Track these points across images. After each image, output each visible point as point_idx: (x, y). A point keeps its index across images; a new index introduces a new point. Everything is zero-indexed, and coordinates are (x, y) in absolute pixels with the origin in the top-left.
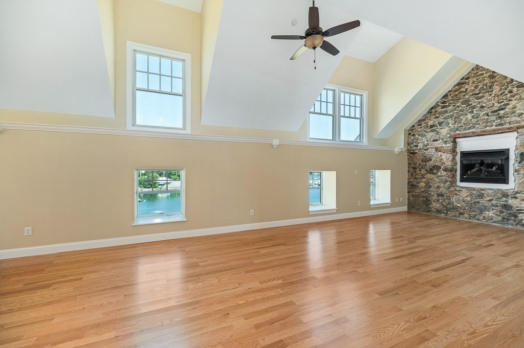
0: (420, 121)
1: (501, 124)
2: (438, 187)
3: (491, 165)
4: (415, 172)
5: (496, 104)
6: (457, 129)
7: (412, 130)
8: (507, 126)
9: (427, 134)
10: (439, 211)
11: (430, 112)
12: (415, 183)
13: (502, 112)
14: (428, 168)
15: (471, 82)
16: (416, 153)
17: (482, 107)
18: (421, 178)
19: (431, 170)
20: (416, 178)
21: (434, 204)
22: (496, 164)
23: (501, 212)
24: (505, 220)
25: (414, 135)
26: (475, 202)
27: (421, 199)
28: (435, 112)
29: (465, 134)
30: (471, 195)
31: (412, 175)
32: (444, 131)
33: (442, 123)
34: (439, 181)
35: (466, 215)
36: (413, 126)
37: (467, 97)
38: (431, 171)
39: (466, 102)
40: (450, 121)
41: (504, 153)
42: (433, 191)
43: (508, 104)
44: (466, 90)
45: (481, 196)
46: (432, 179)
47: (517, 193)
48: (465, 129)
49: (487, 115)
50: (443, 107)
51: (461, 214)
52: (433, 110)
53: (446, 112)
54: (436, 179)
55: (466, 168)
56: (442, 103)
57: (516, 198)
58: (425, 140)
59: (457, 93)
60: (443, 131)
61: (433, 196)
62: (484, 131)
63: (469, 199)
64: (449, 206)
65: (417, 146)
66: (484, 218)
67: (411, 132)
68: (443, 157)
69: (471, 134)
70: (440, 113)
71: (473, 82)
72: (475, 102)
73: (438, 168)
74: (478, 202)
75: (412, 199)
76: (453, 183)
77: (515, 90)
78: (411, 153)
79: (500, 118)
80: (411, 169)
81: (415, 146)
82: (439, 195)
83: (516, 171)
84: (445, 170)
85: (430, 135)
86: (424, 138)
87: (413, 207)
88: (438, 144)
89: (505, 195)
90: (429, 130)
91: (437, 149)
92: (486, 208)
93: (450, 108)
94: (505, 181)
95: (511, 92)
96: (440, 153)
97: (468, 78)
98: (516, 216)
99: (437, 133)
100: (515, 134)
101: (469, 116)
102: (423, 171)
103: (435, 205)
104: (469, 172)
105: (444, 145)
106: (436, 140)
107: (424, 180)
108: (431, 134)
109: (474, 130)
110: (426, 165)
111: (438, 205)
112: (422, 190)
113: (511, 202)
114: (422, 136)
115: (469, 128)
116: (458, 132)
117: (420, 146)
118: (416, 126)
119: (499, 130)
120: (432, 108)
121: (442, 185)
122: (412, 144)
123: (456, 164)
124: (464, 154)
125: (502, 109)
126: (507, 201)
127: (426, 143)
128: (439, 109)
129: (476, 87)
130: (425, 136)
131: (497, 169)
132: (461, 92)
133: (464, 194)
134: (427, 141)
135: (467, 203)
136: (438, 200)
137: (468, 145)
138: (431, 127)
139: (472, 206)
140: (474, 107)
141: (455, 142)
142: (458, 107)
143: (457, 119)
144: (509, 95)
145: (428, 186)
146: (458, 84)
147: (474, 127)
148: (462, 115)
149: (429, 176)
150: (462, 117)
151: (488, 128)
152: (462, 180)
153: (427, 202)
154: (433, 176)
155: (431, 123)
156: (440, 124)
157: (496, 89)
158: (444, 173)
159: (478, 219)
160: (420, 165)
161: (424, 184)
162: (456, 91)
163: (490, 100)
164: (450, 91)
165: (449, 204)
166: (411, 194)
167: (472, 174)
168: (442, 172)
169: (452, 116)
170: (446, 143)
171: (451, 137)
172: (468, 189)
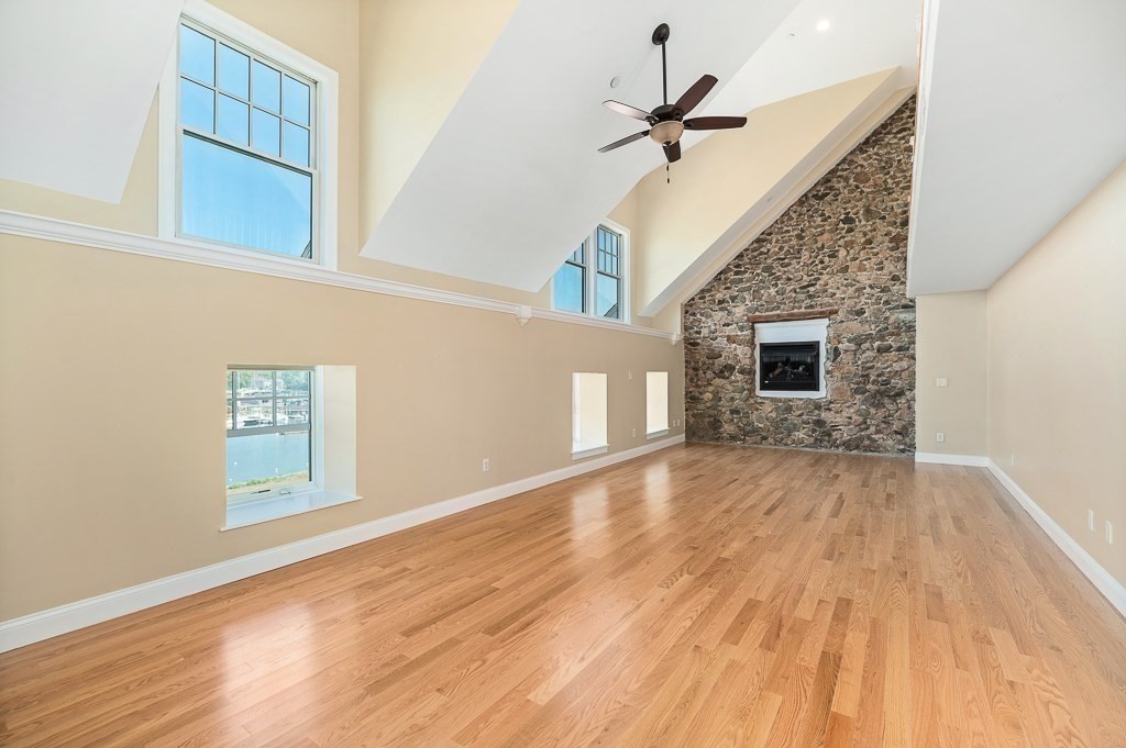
0: (703, 291)
1: (811, 307)
2: (732, 399)
3: (796, 365)
4: (697, 375)
5: (805, 277)
6: (757, 309)
7: (691, 305)
8: (818, 309)
9: (713, 313)
10: (733, 438)
11: (717, 278)
12: (697, 394)
13: (812, 289)
14: (717, 368)
15: (774, 240)
16: (698, 344)
17: (789, 279)
18: (705, 386)
19: (722, 372)
20: (698, 386)
21: (726, 426)
22: (804, 363)
23: (814, 431)
24: (818, 442)
25: (694, 314)
26: (782, 419)
27: (707, 420)
28: (726, 279)
29: (767, 316)
30: (777, 409)
31: (691, 380)
32: (739, 311)
33: (736, 297)
34: (730, 390)
35: (771, 440)
36: (693, 299)
37: (769, 261)
38: (720, 374)
39: (768, 269)
40: (746, 294)
41: (812, 347)
42: (725, 406)
43: (819, 279)
44: (769, 250)
45: (789, 409)
46: (722, 387)
47: (831, 402)
48: (767, 311)
49: (795, 292)
50: (737, 273)
51: (765, 438)
52: (723, 277)
53: (741, 281)
54: (730, 388)
55: (767, 368)
56: (737, 266)
57: (830, 410)
58: (713, 322)
59: (756, 254)
60: (737, 310)
61: (725, 413)
62: (792, 315)
63: (774, 415)
64: (748, 428)
65: (699, 333)
66: (794, 441)
67: (689, 308)
68: (739, 352)
69: (775, 318)
70: (732, 282)
71: (777, 241)
72: (779, 271)
73: (731, 368)
74: (786, 419)
75: (692, 420)
76: (752, 390)
77: (826, 259)
78: (691, 344)
79: (810, 297)
80: (691, 371)
81: (697, 332)
82: (732, 412)
83: (828, 372)
84: (742, 372)
85: (719, 316)
86: (709, 320)
87: (694, 434)
88: (732, 330)
89: (818, 407)
90: (717, 308)
91: (730, 339)
92: (796, 428)
93: (747, 275)
94: (815, 387)
95: (822, 262)
96: (734, 345)
97: (770, 234)
98: (830, 435)
99: (729, 313)
100: (826, 321)
101: (773, 291)
102: (710, 374)
103: (728, 428)
104: (771, 375)
105: (739, 333)
106: (728, 325)
107: (711, 388)
108: (720, 314)
109: (778, 312)
110: (713, 364)
111: (732, 428)
112: (708, 405)
113: (824, 415)
114: (707, 317)
115: (773, 309)
116: (757, 314)
117: (705, 332)
118: (697, 298)
119: (810, 314)
120: (721, 273)
121: (737, 395)
122: (692, 328)
123: (755, 362)
124: (765, 348)
125: (813, 285)
126: (820, 415)
127: (713, 327)
128: (731, 276)
129: (781, 249)
130: (711, 316)
131: (803, 370)
132: (762, 253)
133: (768, 407)
134: (715, 325)
135: (772, 421)
136: (732, 420)
137: (770, 333)
138: (720, 302)
139: (777, 425)
140: (778, 278)
141: (753, 328)
142: (758, 275)
143: (756, 295)
144: (820, 266)
145: (717, 397)
146: (758, 241)
147: (779, 308)
148: (763, 288)
149: (718, 381)
150: (762, 292)
151: (796, 311)
152: (763, 387)
153: (716, 424)
154: (724, 381)
155: (719, 296)
156: (733, 299)
157: (805, 255)
158: (740, 377)
159: (786, 445)
160: (704, 363)
161: (710, 396)
162: (754, 250)
163: (797, 271)
164: (746, 250)
165: (748, 424)
166: (690, 413)
167: (775, 378)
168: (736, 376)
169: (749, 288)
170: (742, 329)
171: (748, 320)
172: (772, 399)
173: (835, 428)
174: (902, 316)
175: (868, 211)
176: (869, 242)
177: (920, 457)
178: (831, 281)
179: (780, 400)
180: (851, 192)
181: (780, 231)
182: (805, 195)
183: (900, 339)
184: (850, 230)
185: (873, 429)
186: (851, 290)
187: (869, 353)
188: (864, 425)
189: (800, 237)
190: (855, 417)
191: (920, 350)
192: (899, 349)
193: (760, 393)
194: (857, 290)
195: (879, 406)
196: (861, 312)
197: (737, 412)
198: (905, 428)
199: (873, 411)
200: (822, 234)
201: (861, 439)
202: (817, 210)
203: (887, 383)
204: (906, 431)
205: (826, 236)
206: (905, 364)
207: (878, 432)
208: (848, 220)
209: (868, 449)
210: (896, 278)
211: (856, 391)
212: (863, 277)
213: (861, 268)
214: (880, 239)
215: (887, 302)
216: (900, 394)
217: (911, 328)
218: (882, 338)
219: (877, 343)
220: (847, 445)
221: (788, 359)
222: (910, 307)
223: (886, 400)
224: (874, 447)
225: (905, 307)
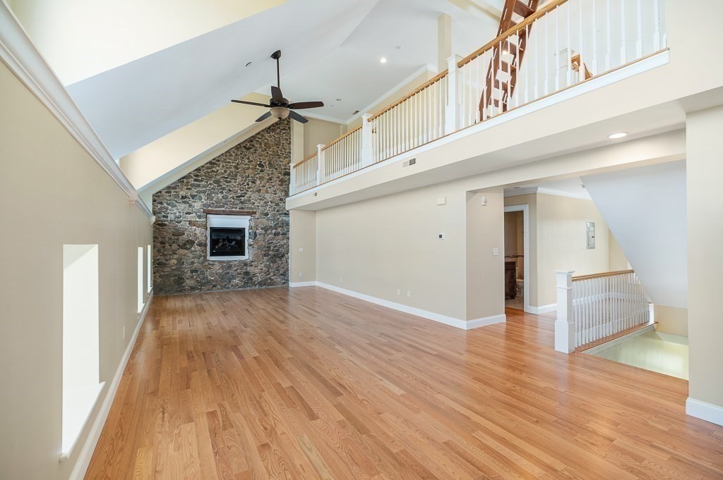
0: (168, 187)
1: (242, 208)
2: (193, 263)
3: (230, 241)
4: (164, 247)
5: (239, 191)
6: (210, 206)
7: (158, 196)
8: (246, 210)
9: (177, 204)
10: (193, 288)
11: (181, 180)
12: (164, 261)
13: (242, 198)
14: (181, 243)
15: (221, 165)
16: (166, 225)
17: (230, 191)
18: (170, 255)
19: (185, 245)
20: (164, 255)
21: (188, 281)
22: (234, 240)
23: (244, 278)
24: (246, 284)
25: (161, 203)
26: (226, 273)
27: (173, 278)
28: (188, 182)
29: (216, 211)
30: (222, 268)
31: (159, 251)
32: (197, 205)
33: (195, 196)
34: (191, 257)
35: (218, 287)
36: (160, 192)
37: (218, 177)
38: (183, 247)
39: (217, 182)
40: (202, 195)
41: (240, 231)
42: (187, 268)
43: (246, 193)
44: (218, 171)
45: (230, 267)
46: (185, 255)
47: (252, 262)
48: (216, 207)
49: (233, 199)
50: (196, 180)
51: (215, 286)
52: (185, 180)
53: (199, 186)
54: (191, 255)
55: (214, 242)
56: (195, 176)
57: (252, 266)
58: (176, 212)
59: (209, 171)
60: (196, 204)
61: (186, 273)
62: (232, 212)
63: (221, 271)
64: (204, 281)
65: (167, 217)
66: (232, 286)
67: (157, 198)
68: (197, 232)
69: (222, 212)
70: (192, 185)
71: (223, 166)
72: (224, 184)
73: (192, 243)
74: (228, 273)
75: (159, 280)
76: (205, 257)
77: (250, 183)
78: (159, 225)
79: (242, 202)
80: (159, 245)
81: (164, 216)
82: (192, 272)
83: (250, 245)
84: (200, 245)
85: (182, 207)
86: (174, 209)
87: (161, 290)
88: (192, 217)
89: (246, 264)
90: (180, 201)
91: (190, 223)
92: (234, 277)
93: (203, 183)
94: (243, 254)
95: (248, 185)
96: (194, 227)
97: (219, 161)
98: (252, 279)
99: (190, 206)
100: (249, 217)
101: (220, 196)
102: (175, 246)
103: (189, 283)
104: (217, 247)
105: (198, 220)
106: (189, 213)
107: (175, 256)
108: (183, 205)
109: (223, 209)
110: (177, 239)
111: (192, 282)
112: (174, 268)
113: (249, 269)
114: (172, 206)
115: (220, 207)
116: (210, 208)
117: (171, 217)
118: (163, 192)
119: (242, 212)
120: (184, 178)
121: (196, 260)
122: (160, 213)
123: (207, 239)
124: (213, 230)
125: (243, 196)
126: (246, 269)
127: (178, 214)
128: (192, 181)
129: (225, 171)
130: (176, 206)
131: (235, 244)
132: (213, 171)
133: (217, 267)
134: (180, 212)
135: (220, 275)
136: (192, 277)
137: (217, 221)
138: (183, 197)
139: (222, 277)
140: (224, 189)
141: (206, 218)
142: (210, 184)
143: (209, 197)
144: (247, 186)
145: (180, 262)
146: (210, 163)
147: (223, 207)
148: (214, 193)
149: (181, 251)
150: (213, 195)
151: (233, 209)
152: (212, 254)
153: (180, 280)
154: (186, 251)
155: (182, 193)
156: (193, 197)
157: (239, 179)
158: (198, 248)
159: (228, 288)
160: (170, 239)
161: (175, 262)
162: (208, 168)
163: (235, 186)
164: (203, 167)
165: (204, 278)
166: (158, 275)
167: (219, 248)
168: (196, 248)
169: (204, 192)
170: (199, 217)
171: (204, 211)
172: (220, 262)
173: (254, 275)
174: (284, 218)
175: (270, 164)
176: (270, 179)
177: (292, 285)
178: (254, 196)
179: (224, 262)
180: (262, 151)
181: (225, 161)
182: (239, 144)
183: (282, 229)
184: (262, 171)
185: (272, 274)
186: (262, 202)
187: (270, 236)
188: (268, 273)
189: (236, 167)
190: (264, 269)
191: (291, 234)
192: (283, 234)
193: (209, 258)
194: (265, 203)
195: (274, 262)
196: (267, 214)
197: (196, 271)
198: (285, 272)
199: (272, 265)
200: (248, 168)
201: (267, 279)
202: (246, 155)
203: (278, 250)
204: (285, 274)
205: (250, 171)
206: (285, 241)
207: (274, 275)
208: (260, 165)
209: (270, 284)
210: (281, 200)
211: (265, 255)
212: (267, 196)
213: (267, 192)
214: (275, 179)
215: (278, 211)
216: (283, 256)
217: (288, 224)
218: (276, 229)
219: (274, 231)
220: (260, 284)
221: (228, 237)
222: (287, 214)
223: (277, 259)
224: (272, 283)
225: (285, 214)
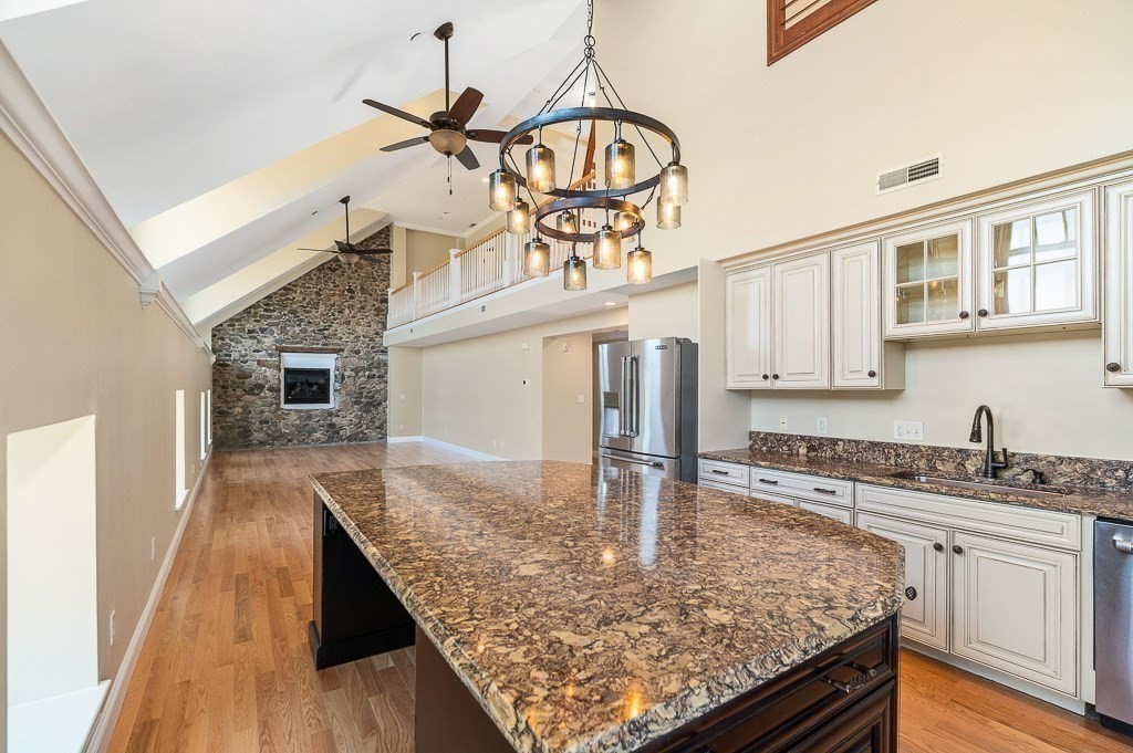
0: (232, 319)
1: (326, 345)
2: (262, 412)
3: (311, 385)
4: (225, 392)
5: (322, 323)
6: (284, 342)
7: (219, 331)
8: (331, 347)
9: (243, 340)
10: (262, 443)
11: (247, 311)
12: (226, 409)
13: (326, 332)
14: (247, 387)
15: (298, 291)
16: (228, 365)
17: (310, 323)
18: (234, 402)
19: (252, 389)
20: (226, 402)
21: (256, 434)
22: (317, 384)
23: (328, 431)
24: (330, 439)
25: (222, 339)
26: (305, 425)
27: (237, 431)
28: (256, 313)
29: (293, 348)
30: (300, 418)
31: (220, 397)
32: (268, 341)
33: (266, 329)
34: (260, 405)
35: (295, 441)
36: (221, 325)
37: (295, 306)
38: (250, 392)
39: (293, 312)
40: (274, 328)
41: (325, 373)
42: (254, 418)
43: (331, 326)
44: (294, 298)
45: (310, 417)
46: (252, 402)
47: (339, 411)
48: (292, 343)
49: (315, 332)
50: (266, 310)
51: (290, 441)
52: (252, 310)
53: (270, 317)
54: (260, 403)
55: (289, 387)
56: (267, 305)
57: (338, 416)
58: (241, 348)
59: (283, 298)
60: (266, 340)
61: (254, 424)
62: (313, 349)
63: (298, 422)
64: (276, 434)
65: (230, 356)
66: (313, 441)
67: (217, 332)
68: (268, 374)
69: (299, 350)
70: (261, 316)
71: (301, 293)
72: (302, 315)
73: (261, 387)
74: (307, 425)
75: (220, 432)
76: (278, 404)
77: (336, 313)
78: (220, 367)
79: (325, 337)
80: (219, 389)
81: (226, 355)
82: (261, 422)
83: (336, 390)
84: (271, 389)
85: (249, 343)
86: (239, 345)
87: (222, 444)
88: (261, 356)
89: (330, 414)
90: (247, 336)
91: (259, 362)
92: (315, 430)
93: (275, 313)
94: (327, 401)
95: (334, 315)
96: (264, 368)
97: (295, 286)
98: (338, 433)
99: (259, 342)
100: (335, 356)
101: (297, 329)
102: (239, 392)
103: (257, 436)
104: (293, 393)
105: (269, 359)
106: (258, 351)
107: (240, 404)
108: (250, 341)
109: (301, 345)
110: (243, 383)
111: (262, 435)
112: (238, 418)
113: (334, 420)
114: (236, 343)
115: (297, 343)
116: (284, 345)
117: (235, 355)
118: (225, 325)
119: (325, 349)
120: (251, 307)
121: (266, 409)
122: (221, 351)
123: (280, 382)
124: (289, 371)
125: (327, 330)
126: (331, 420)
127: (243, 352)
128: (261, 311)
129: (304, 299)
130: (241, 342)
131: (317, 388)
132: (288, 299)
133: (293, 417)
134: (246, 350)
135: (296, 427)
136: (262, 429)
137: (293, 361)
138: (250, 332)
139: (300, 430)
140: (302, 320)
141: (279, 356)
142: (285, 315)
143: (283, 331)
144: (332, 317)
145: (246, 410)
146: (285, 288)
147: (301, 343)
148: (290, 326)
149: (248, 398)
150: (288, 328)
151: (314, 346)
152: (287, 402)
153: (246, 433)
154: (254, 398)
155: (249, 326)
156: (263, 331)
157: (322, 308)
158: (269, 394)
159: (307, 443)
160: (233, 382)
161: (240, 410)
162: (281, 295)
163: (316, 317)
164: (275, 293)
165: (276, 431)
166: (218, 426)
167: (296, 394)
168: (266, 393)
169: (277, 324)
170: (271, 355)
171: (276, 349)
172: (296, 410)
173: (341, 428)
174: (381, 357)
175: (362, 288)
176: (363, 308)
177: (390, 440)
178: (341, 330)
179: (302, 411)
180: (353, 272)
181: (303, 286)
182: (322, 265)
183: (378, 370)
184: (351, 298)
185: (364, 426)
186: (352, 337)
187: (362, 379)
188: (359, 425)
189: (318, 294)
190: (354, 420)
191: (390, 377)
192: (379, 377)
193: (283, 406)
194: (356, 337)
195: (368, 412)
196: (358, 352)
197: (267, 422)
198: (382, 424)
199: (364, 415)
200: (334, 295)
201: (358, 433)
202: (330, 278)
203: (372, 397)
204: (382, 427)
205: (336, 297)
206: (382, 386)
207: (368, 428)
208: (350, 291)
209: (362, 439)
210: (377, 333)
211: (355, 403)
212: (359, 329)
213: (358, 324)
214: (369, 307)
215: (373, 348)
216: (380, 404)
217: (386, 365)
218: (370, 370)
219: (367, 373)
220: (349, 439)
221: (307, 381)
222: (384, 352)
223: (372, 408)
224: (365, 438)
225: (383, 351)
